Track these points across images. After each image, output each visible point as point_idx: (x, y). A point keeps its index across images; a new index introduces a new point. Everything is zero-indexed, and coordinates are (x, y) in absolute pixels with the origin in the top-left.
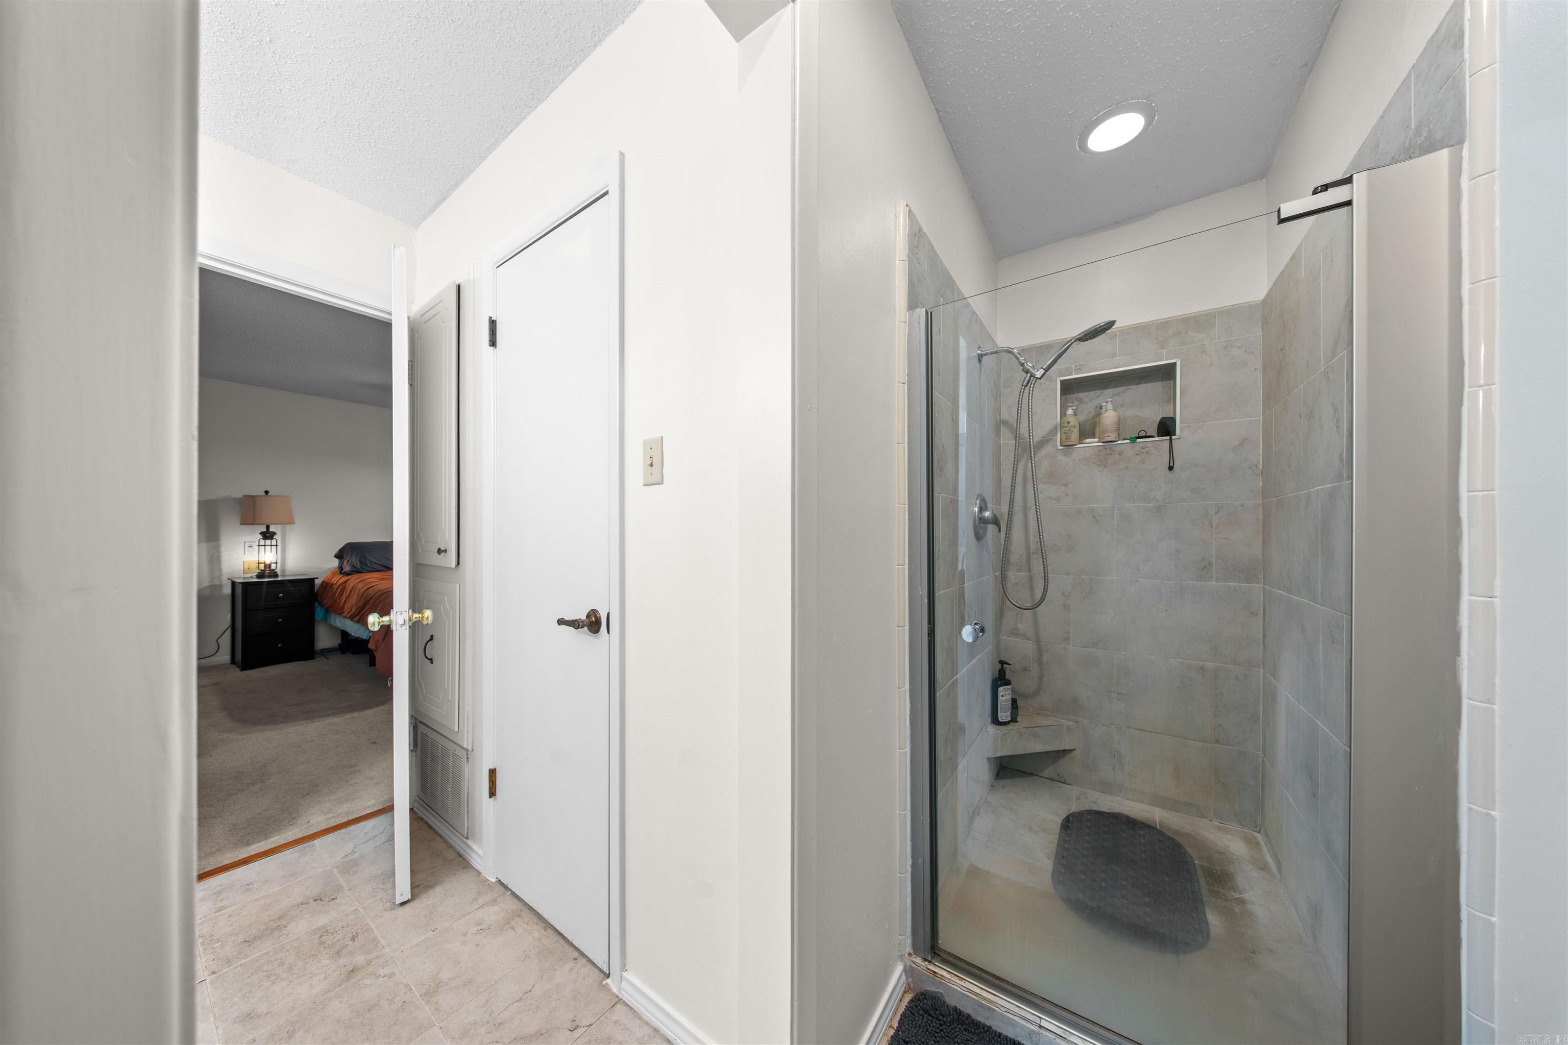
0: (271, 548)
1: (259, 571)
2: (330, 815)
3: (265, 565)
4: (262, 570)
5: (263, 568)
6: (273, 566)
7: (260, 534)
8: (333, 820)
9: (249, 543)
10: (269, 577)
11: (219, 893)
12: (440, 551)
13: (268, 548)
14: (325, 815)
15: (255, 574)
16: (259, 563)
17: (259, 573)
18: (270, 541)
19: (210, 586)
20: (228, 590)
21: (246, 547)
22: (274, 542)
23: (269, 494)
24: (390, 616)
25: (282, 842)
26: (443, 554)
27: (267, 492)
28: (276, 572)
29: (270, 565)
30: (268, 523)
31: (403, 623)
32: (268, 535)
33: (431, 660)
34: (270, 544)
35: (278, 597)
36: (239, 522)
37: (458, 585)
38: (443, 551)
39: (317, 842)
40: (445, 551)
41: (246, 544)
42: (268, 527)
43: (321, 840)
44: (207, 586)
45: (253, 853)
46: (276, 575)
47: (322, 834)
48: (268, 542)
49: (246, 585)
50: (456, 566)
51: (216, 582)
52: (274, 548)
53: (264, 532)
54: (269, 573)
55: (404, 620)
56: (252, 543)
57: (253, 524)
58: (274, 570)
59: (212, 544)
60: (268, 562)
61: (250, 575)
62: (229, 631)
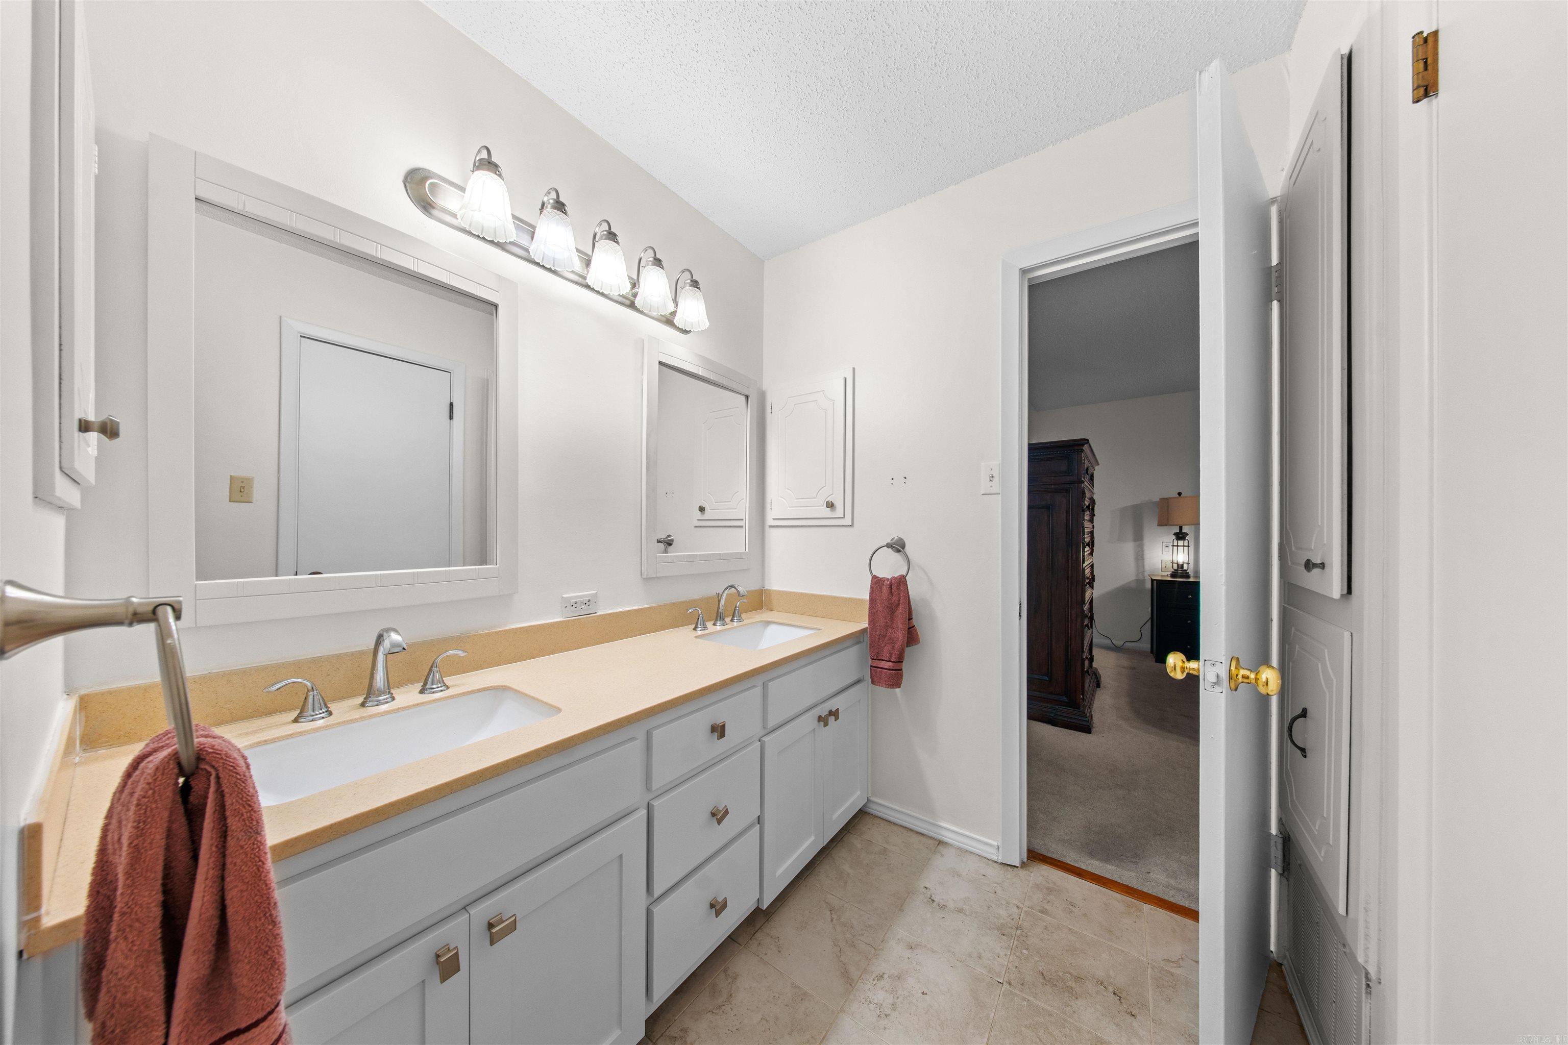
0: (1182, 546)
1: (1173, 570)
2: (1172, 882)
3: (1178, 565)
4: (1175, 570)
5: (1176, 568)
6: (1185, 567)
7: (1174, 534)
8: (1172, 892)
9: (1166, 544)
10: (1181, 577)
11: (1050, 890)
12: (1309, 565)
13: (1181, 549)
14: (1167, 877)
15: (1170, 573)
16: (1173, 563)
17: (1173, 572)
18: (1183, 541)
19: (1136, 580)
20: (1148, 585)
21: (1164, 547)
22: (1186, 542)
23: (1182, 495)
24: (1199, 662)
25: (1116, 878)
26: (1316, 571)
27: (1180, 494)
28: (1188, 573)
29: (1182, 565)
30: (1180, 523)
31: (1214, 680)
32: (1181, 536)
33: (1303, 750)
34: (1183, 545)
35: (1188, 598)
36: (1156, 523)
37: (1347, 635)
38: (1315, 566)
39: (1146, 907)
40: (1322, 566)
41: (1164, 544)
42: (1181, 528)
43: (1151, 909)
44: (1132, 581)
45: (1090, 869)
46: (1188, 577)
47: (1155, 903)
48: (1181, 543)
49: (1160, 582)
50: (1342, 595)
51: (1141, 577)
52: (1186, 548)
53: (1177, 533)
54: (1181, 573)
55: (1218, 676)
56: (1168, 544)
57: (1167, 525)
58: (1186, 570)
59: (1138, 543)
60: (1180, 562)
61: (1166, 574)
62: (1150, 621)
